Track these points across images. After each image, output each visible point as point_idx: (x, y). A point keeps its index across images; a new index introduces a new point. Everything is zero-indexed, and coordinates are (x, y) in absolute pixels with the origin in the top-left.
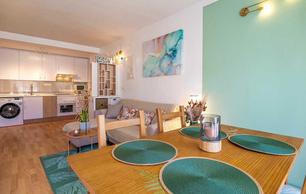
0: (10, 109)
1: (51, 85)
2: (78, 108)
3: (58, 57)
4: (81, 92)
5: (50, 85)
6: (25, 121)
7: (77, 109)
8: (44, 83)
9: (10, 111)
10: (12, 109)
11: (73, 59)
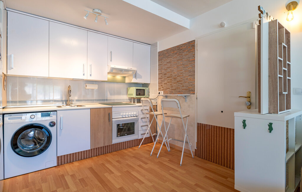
0: (32, 134)
1: (97, 88)
2: (142, 126)
3: (111, 39)
4: (142, 99)
5: (95, 87)
6: (60, 159)
7: (140, 128)
8: (87, 85)
9: (30, 137)
10: (34, 133)
11: (131, 43)
